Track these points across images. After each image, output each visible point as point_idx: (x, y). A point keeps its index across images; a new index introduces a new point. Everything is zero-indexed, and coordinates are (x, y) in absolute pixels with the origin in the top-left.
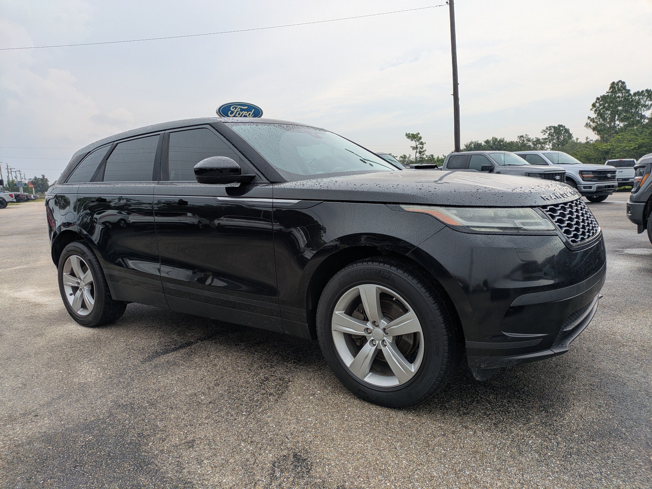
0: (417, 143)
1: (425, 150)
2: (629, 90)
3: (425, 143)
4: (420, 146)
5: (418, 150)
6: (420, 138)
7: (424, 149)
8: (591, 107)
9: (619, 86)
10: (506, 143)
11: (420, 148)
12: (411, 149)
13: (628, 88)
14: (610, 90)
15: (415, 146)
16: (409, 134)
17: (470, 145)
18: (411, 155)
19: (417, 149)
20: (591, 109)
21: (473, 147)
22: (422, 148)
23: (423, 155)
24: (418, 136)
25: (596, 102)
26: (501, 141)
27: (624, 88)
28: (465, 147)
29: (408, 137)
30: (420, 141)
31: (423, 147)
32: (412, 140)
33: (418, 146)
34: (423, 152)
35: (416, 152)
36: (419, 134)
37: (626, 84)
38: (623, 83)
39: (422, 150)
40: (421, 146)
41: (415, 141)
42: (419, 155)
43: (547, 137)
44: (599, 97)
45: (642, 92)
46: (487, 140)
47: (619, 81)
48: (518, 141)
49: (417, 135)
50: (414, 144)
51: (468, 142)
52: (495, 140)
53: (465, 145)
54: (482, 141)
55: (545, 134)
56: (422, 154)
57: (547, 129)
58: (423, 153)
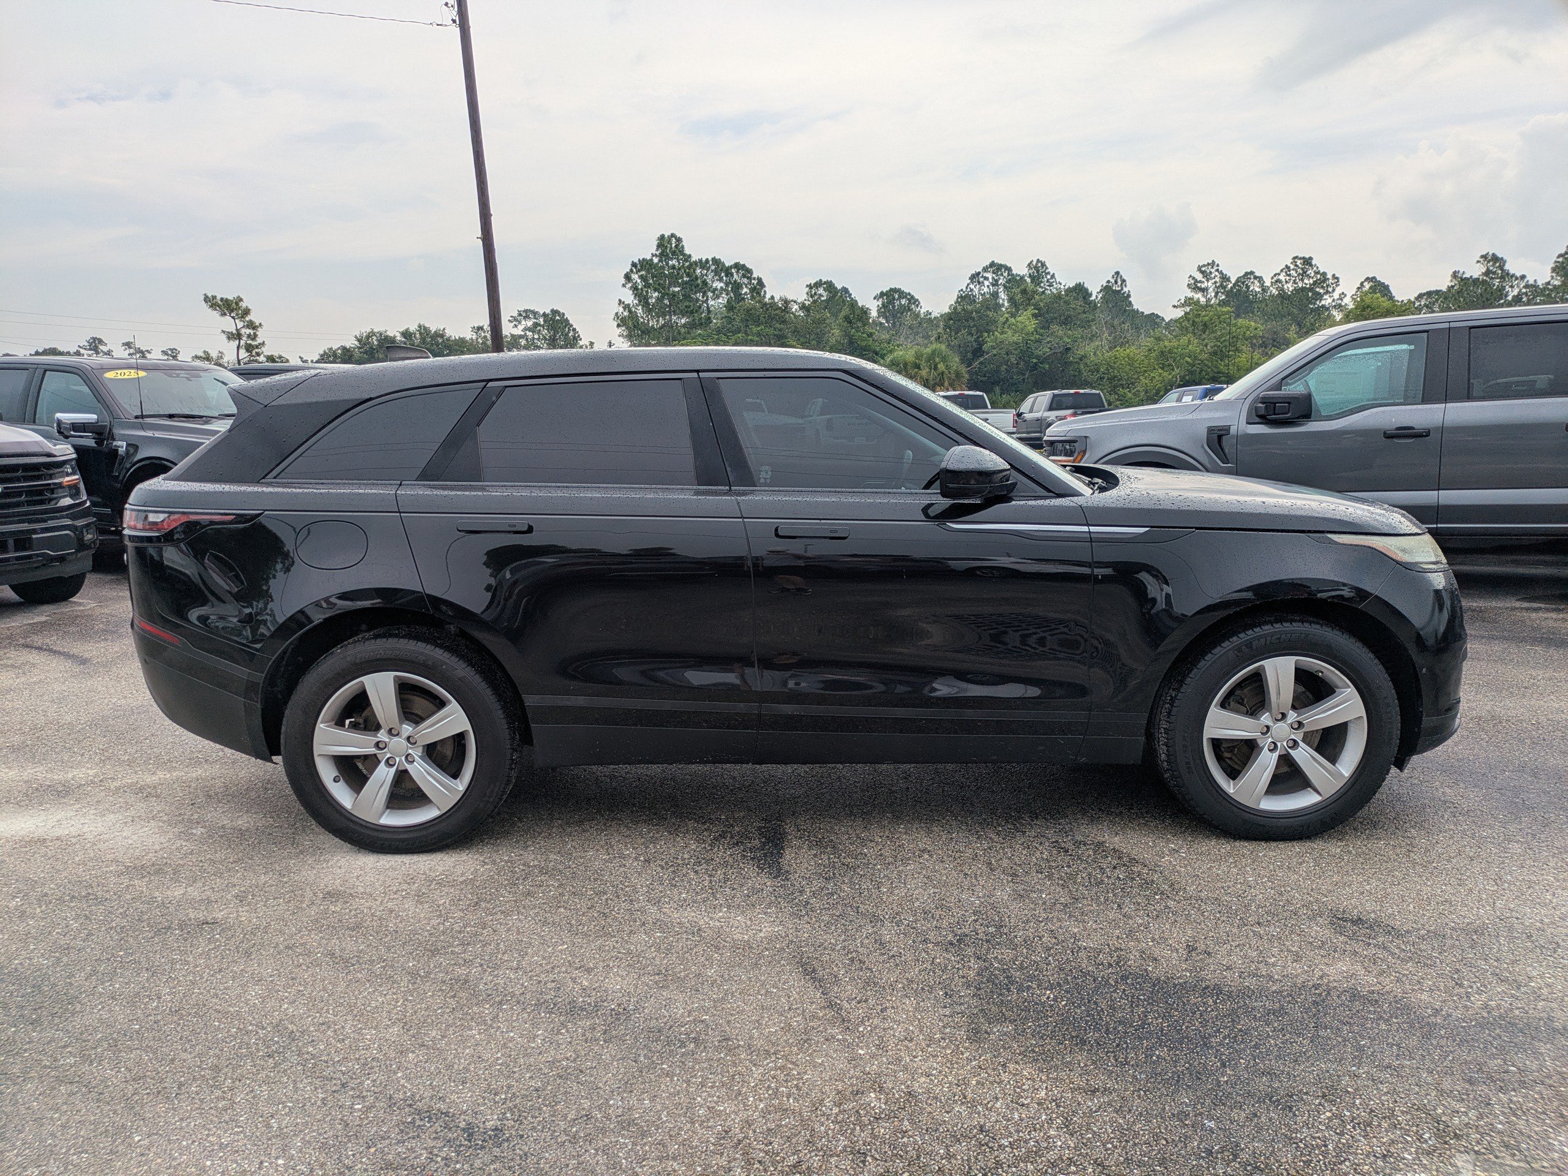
0: (240, 324)
1: (263, 344)
2: (690, 256)
3: (260, 324)
4: (248, 331)
5: (242, 342)
6: (247, 312)
7: (259, 341)
8: (623, 281)
9: (673, 245)
10: (448, 339)
11: (249, 336)
12: (224, 337)
13: (687, 251)
14: (657, 250)
15: (235, 332)
16: (214, 297)
17: (368, 337)
18: (224, 352)
19: (240, 339)
20: (624, 285)
21: (376, 343)
22: (254, 337)
23: (258, 354)
24: (241, 304)
25: (631, 270)
26: (440, 335)
27: (682, 252)
28: (357, 343)
29: (211, 306)
30: (247, 319)
31: (255, 335)
32: (224, 314)
33: (243, 331)
34: (257, 347)
35: (238, 348)
36: (241, 300)
37: (684, 243)
38: (679, 240)
39: (254, 343)
40: (252, 332)
41: (233, 317)
42: (247, 354)
43: (523, 333)
44: (636, 261)
45: (707, 261)
46: (407, 330)
47: (673, 235)
48: (474, 337)
49: (237, 304)
50: (229, 324)
51: (363, 331)
52: (424, 331)
53: (356, 337)
54: (394, 331)
55: (516, 326)
56: (254, 353)
57: (520, 315)
58: (257, 350)
